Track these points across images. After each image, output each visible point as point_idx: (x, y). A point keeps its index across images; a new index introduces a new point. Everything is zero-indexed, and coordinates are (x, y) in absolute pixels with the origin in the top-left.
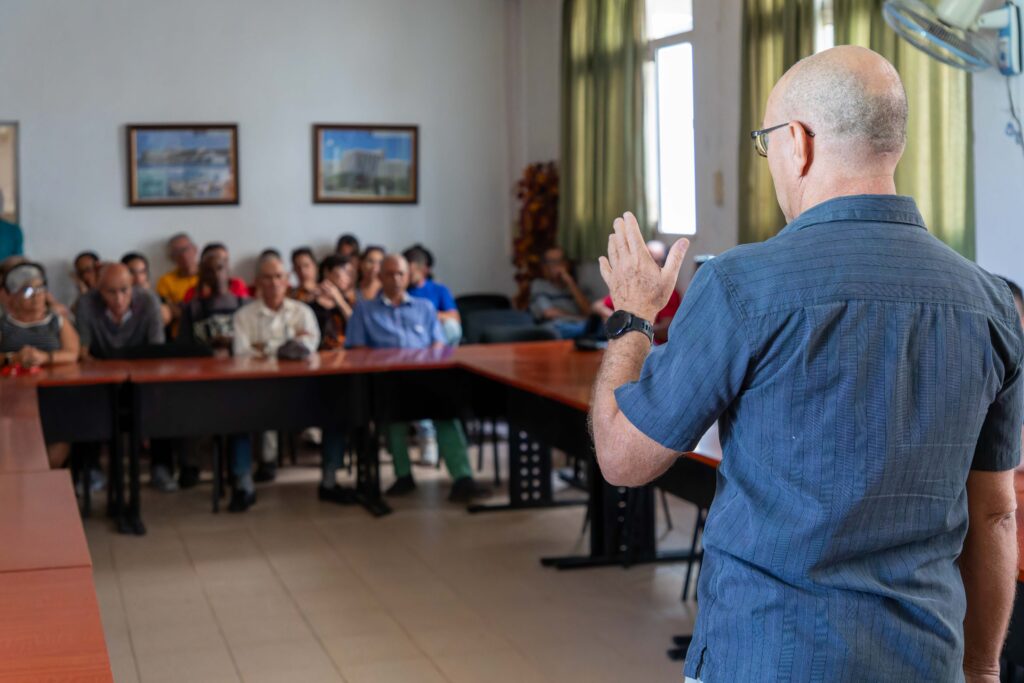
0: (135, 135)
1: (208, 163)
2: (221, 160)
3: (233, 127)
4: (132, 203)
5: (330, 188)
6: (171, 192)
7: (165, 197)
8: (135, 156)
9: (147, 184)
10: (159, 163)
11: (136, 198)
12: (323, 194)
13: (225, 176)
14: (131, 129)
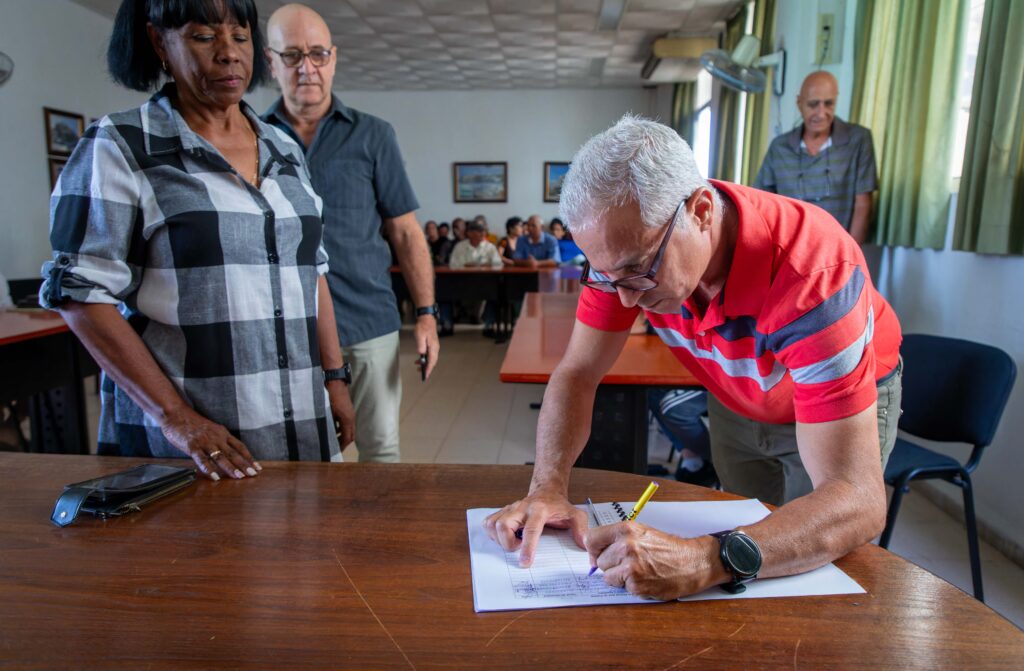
0: (458, 168)
1: (492, 181)
2: (497, 180)
3: (504, 164)
4: (457, 201)
5: (551, 194)
6: (475, 196)
7: (472, 198)
8: (458, 178)
9: (464, 191)
10: (467, 182)
11: (459, 198)
12: (548, 197)
13: (500, 188)
14: (456, 165)
